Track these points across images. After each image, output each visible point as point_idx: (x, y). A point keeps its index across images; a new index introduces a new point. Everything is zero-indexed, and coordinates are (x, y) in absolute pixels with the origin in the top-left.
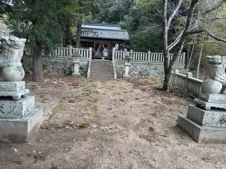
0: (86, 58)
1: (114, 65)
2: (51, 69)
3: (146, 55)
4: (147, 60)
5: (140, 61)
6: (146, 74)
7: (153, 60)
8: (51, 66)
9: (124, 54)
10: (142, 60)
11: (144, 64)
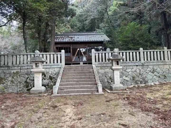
0: (58, 64)
1: (95, 70)
2: (9, 83)
3: (138, 53)
4: (140, 60)
5: (130, 62)
6: (141, 80)
7: (147, 60)
8: (10, 79)
9: (107, 54)
10: (133, 60)
11: (137, 66)
